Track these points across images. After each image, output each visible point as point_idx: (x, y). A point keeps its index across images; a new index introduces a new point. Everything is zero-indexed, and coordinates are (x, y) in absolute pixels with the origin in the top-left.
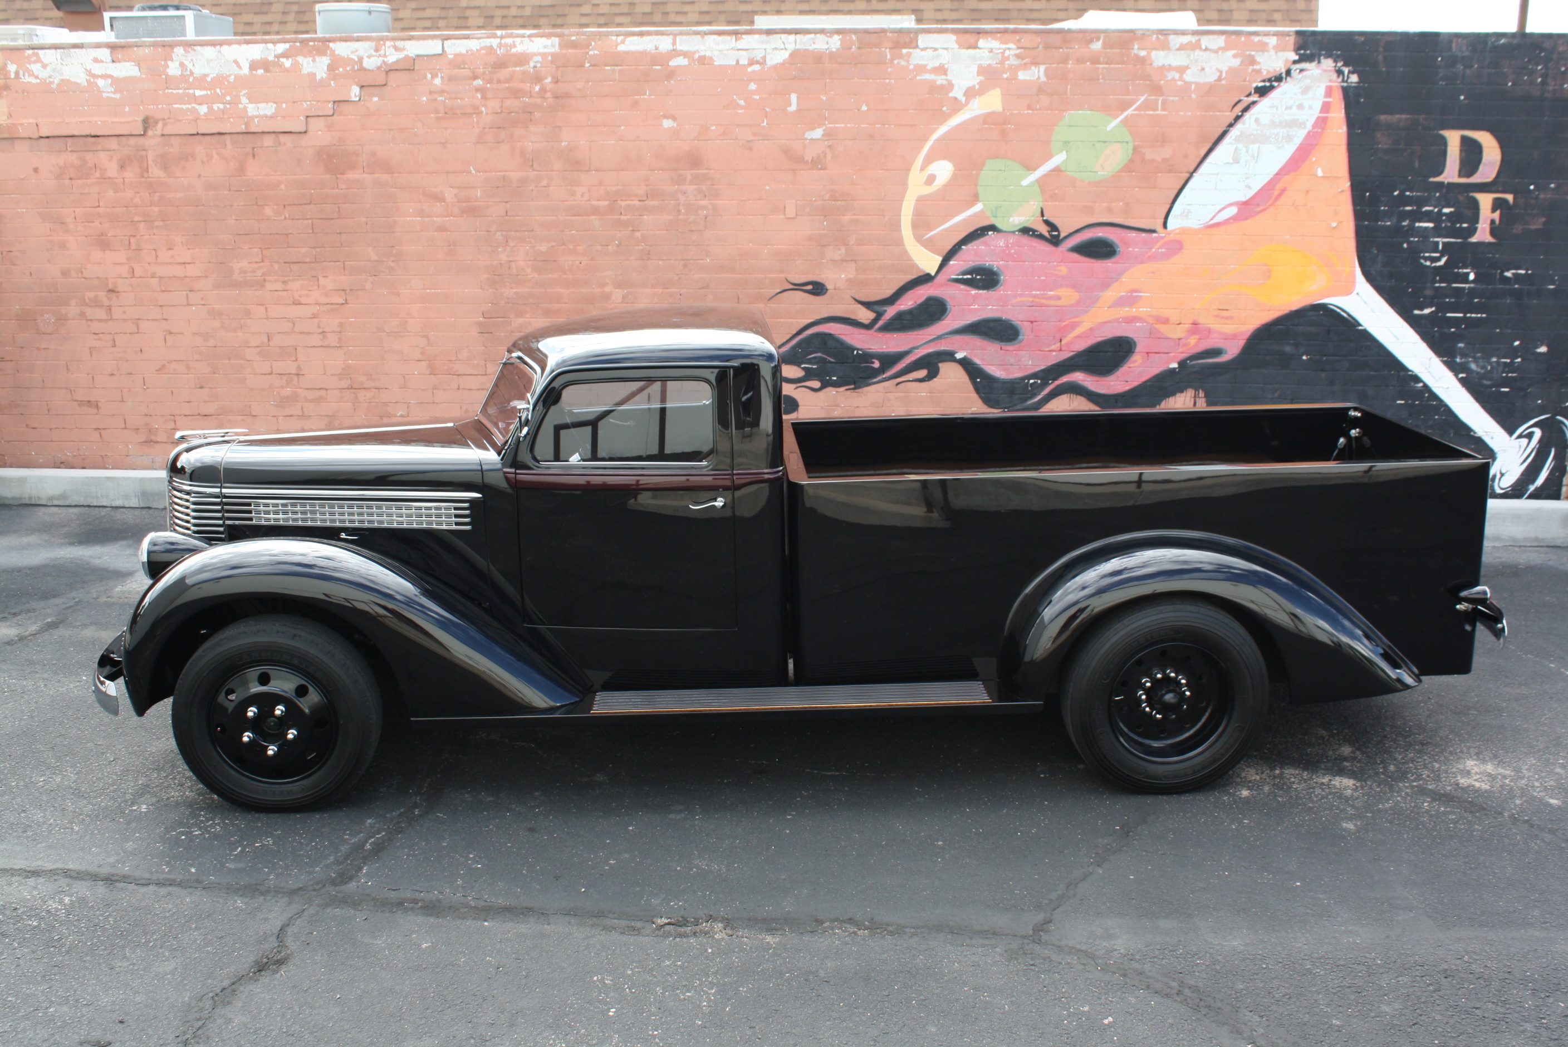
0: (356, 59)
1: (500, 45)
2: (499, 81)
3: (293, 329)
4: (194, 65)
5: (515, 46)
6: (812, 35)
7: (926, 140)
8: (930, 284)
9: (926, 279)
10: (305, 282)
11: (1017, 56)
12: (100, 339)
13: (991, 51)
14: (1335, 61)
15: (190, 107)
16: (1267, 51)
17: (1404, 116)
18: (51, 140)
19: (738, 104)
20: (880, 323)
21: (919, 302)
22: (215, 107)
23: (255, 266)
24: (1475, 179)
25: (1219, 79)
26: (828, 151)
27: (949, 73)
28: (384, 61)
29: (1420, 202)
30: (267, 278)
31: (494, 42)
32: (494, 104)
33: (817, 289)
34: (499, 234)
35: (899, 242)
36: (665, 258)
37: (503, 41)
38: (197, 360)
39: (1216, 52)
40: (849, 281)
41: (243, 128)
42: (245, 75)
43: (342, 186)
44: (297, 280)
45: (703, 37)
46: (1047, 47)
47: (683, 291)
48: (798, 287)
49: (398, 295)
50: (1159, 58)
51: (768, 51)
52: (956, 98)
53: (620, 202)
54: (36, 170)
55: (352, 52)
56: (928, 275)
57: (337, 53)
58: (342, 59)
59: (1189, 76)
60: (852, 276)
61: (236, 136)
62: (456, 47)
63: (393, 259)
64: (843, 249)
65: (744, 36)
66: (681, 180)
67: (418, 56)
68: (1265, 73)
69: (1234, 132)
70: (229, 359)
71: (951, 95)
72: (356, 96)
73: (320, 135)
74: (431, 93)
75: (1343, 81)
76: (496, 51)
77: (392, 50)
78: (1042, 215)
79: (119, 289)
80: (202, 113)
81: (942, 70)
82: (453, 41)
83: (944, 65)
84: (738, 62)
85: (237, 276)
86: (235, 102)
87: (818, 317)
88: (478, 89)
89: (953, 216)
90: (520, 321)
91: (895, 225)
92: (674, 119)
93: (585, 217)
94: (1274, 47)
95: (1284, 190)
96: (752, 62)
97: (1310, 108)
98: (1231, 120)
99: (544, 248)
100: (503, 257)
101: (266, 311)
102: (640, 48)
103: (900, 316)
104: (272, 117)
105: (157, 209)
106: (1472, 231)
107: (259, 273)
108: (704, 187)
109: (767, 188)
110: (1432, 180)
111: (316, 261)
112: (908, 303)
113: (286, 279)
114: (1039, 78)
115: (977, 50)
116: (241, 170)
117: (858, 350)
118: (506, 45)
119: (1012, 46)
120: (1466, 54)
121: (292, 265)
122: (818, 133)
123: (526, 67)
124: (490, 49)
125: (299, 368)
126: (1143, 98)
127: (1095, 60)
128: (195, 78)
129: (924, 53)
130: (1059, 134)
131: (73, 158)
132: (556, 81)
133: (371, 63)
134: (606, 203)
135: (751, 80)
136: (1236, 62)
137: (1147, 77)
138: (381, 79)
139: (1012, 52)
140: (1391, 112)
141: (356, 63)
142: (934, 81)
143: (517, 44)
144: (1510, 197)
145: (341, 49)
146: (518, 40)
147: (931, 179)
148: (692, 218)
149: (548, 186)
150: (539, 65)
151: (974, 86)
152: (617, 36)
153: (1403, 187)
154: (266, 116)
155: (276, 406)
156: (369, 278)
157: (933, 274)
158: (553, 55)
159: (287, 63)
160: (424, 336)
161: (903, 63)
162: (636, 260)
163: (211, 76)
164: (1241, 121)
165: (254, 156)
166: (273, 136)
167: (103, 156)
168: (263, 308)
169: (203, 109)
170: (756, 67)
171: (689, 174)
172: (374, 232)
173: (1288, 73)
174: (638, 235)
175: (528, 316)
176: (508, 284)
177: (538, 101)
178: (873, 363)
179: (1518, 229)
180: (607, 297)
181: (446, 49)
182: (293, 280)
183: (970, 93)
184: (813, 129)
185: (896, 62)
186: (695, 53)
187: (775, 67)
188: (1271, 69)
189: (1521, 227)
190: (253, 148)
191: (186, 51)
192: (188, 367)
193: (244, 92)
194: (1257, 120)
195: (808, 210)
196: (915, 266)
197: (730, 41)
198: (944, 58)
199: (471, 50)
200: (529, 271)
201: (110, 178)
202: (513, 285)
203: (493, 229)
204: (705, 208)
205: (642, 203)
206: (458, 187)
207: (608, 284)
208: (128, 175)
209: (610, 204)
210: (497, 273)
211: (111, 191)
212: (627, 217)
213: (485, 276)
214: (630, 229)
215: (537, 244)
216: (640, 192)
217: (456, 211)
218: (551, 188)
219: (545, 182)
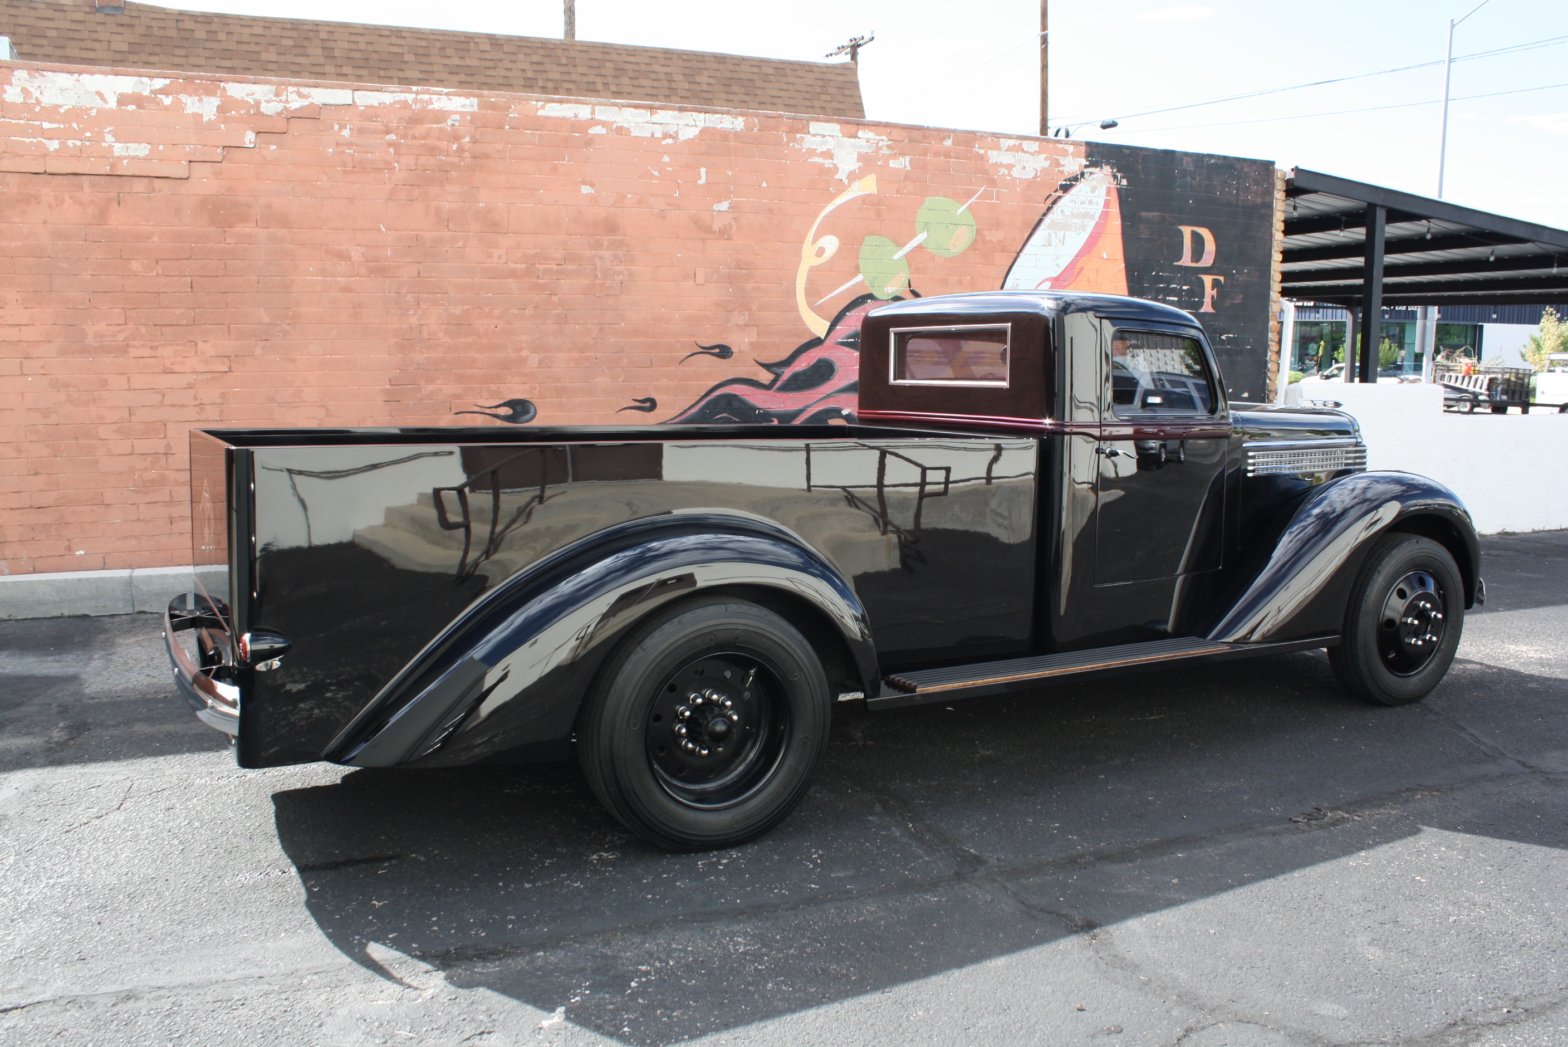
0: (253, 103)
1: (415, 101)
2: (414, 137)
3: (162, 401)
4: (41, 93)
5: (432, 103)
6: (720, 115)
7: (816, 216)
8: (820, 347)
9: (817, 342)
10: (180, 348)
11: (888, 147)
13: (868, 141)
14: (1112, 168)
15: (35, 141)
16: (1068, 155)
17: (1156, 214)
19: (652, 174)
20: (778, 384)
21: (811, 364)
22: (70, 143)
23: (115, 328)
24: (1201, 264)
25: (1036, 177)
26: (733, 223)
27: (834, 158)
28: (285, 107)
29: (1169, 281)
30: (131, 343)
31: (410, 97)
32: (408, 160)
33: (724, 352)
34: (410, 295)
35: (795, 308)
36: (581, 322)
37: (419, 97)
38: (32, 441)
39: (1032, 154)
40: (752, 344)
41: (107, 169)
42: (111, 110)
43: (230, 240)
44: (170, 345)
45: (620, 109)
46: (911, 140)
47: (599, 355)
48: (706, 350)
49: (294, 361)
50: (994, 157)
51: (680, 126)
52: (841, 180)
53: (538, 266)
55: (248, 95)
56: (819, 338)
57: (229, 94)
58: (236, 101)
59: (1016, 173)
60: (754, 340)
61: (97, 177)
62: (369, 98)
63: (289, 321)
64: (746, 314)
65: (658, 111)
66: (598, 245)
67: (325, 105)
68: (1066, 173)
69: (1047, 220)
70: (77, 438)
71: (836, 177)
72: (250, 142)
73: (204, 182)
74: (338, 144)
75: (1117, 184)
76: (411, 105)
77: (295, 96)
78: (910, 286)
80: (52, 149)
81: (828, 155)
82: (364, 92)
83: (830, 150)
84: (653, 133)
85: (90, 340)
86: (98, 138)
87: (724, 379)
88: (390, 144)
89: (839, 286)
90: (431, 387)
91: (792, 293)
92: (592, 185)
93: (502, 280)
94: (1072, 154)
95: (1081, 269)
96: (666, 136)
97: (1097, 204)
98: (1044, 210)
99: (458, 311)
100: (414, 321)
101: (129, 381)
102: (560, 114)
103: (795, 377)
104: (145, 159)
106: (1201, 304)
107: (121, 337)
108: (620, 253)
109: (679, 255)
110: (1175, 264)
111: (194, 324)
112: (801, 364)
113: (156, 343)
114: (905, 167)
115: (857, 139)
116: (102, 217)
117: (759, 409)
118: (422, 101)
119: (884, 138)
120: (1192, 169)
121: (164, 328)
122: (724, 206)
123: (443, 125)
124: (405, 104)
125: (168, 446)
126: (983, 189)
127: (947, 155)
128: (43, 108)
129: (814, 138)
130: (922, 216)
132: (474, 141)
133: (270, 108)
134: (524, 266)
135: (665, 153)
136: (1046, 164)
137: (985, 172)
138: (281, 126)
139: (885, 143)
140: (1148, 210)
141: (252, 107)
142: (823, 164)
143: (434, 101)
144: (1222, 278)
145: (235, 90)
146: (435, 97)
147: (821, 252)
148: (608, 283)
149: (464, 247)
150: (457, 124)
151: (855, 170)
152: (537, 101)
153: (1157, 269)
154: (138, 158)
155: (137, 492)
156: (259, 342)
157: (823, 338)
158: (471, 114)
159: (167, 101)
160: (323, 406)
161: (797, 146)
162: (553, 324)
163: (67, 107)
164: (1051, 211)
165: (119, 203)
166: (146, 180)
168: (124, 379)
169: (54, 145)
170: (670, 141)
171: (606, 240)
172: (266, 292)
173: (1082, 174)
174: (555, 298)
175: (439, 382)
176: (418, 349)
177: (456, 160)
178: (773, 421)
179: (1228, 303)
180: (523, 361)
181: (356, 100)
182: (165, 345)
183: (853, 177)
184: (720, 202)
185: (791, 145)
186: (613, 123)
187: (687, 142)
188: (1070, 171)
189: (1229, 302)
190: (119, 194)
192: (19, 450)
193: (109, 129)
194: (1062, 211)
195: (715, 277)
196: (808, 330)
197: (644, 115)
198: (831, 144)
199: (384, 103)
200: (441, 335)
202: (424, 350)
203: (404, 290)
204: (621, 273)
205: (559, 267)
206: (366, 246)
207: (524, 348)
209: (527, 267)
210: (407, 337)
212: (545, 281)
213: (394, 340)
214: (548, 293)
215: (451, 307)
216: (557, 256)
217: (363, 270)
218: (467, 249)
219: (461, 243)
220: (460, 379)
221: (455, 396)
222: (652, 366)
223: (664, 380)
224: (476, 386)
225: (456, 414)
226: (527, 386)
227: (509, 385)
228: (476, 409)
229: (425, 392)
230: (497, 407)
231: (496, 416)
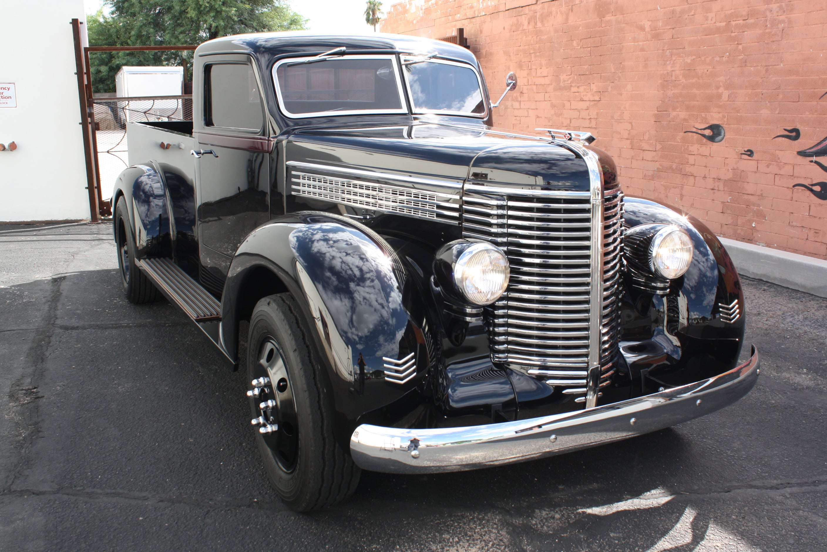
3: (579, 116)
10: (586, 87)
12: (516, 119)
18: (510, 11)
23: (568, 77)
30: (572, 85)
34: (668, 51)
36: (755, 65)
43: (603, 25)
44: (583, 85)
47: (764, 91)
49: (621, 95)
53: (732, 22)
54: (504, 28)
63: (620, 71)
79: (524, 92)
85: (562, 84)
90: (674, 114)
93: (712, 36)
99: (688, 60)
100: (669, 68)
101: (571, 105)
105: (538, 45)
107: (570, 81)
108: (783, 4)
111: (591, 74)
113: (579, 85)
116: (567, 19)
121: (581, 76)
131: (514, 19)
134: (723, 24)
148: (774, 31)
156: (610, 84)
160: (630, 123)
162: (738, 67)
165: (572, 11)
167: (523, 17)
168: (569, 103)
172: (614, 54)
174: (740, 47)
175: (678, 110)
180: (720, 96)
182: (581, 86)
190: (572, 6)
200: (681, 77)
201: (525, 30)
202: (673, 88)
203: (665, 48)
204: (783, 21)
205: (745, 22)
206: (651, 21)
207: (721, 86)
208: (530, 27)
209: (726, 24)
210: (665, 80)
211: (525, 37)
212: (735, 34)
213: (660, 81)
214: (736, 43)
215: (686, 58)
216: (744, 13)
217: (649, 37)
218: (696, 16)
219: (693, 11)
220: (688, 108)
221: (685, 120)
222: (798, 102)
223: (807, 113)
224: (695, 113)
225: (685, 132)
226: (721, 115)
227: (711, 114)
228: (694, 130)
229: (671, 116)
230: (705, 129)
231: (703, 135)
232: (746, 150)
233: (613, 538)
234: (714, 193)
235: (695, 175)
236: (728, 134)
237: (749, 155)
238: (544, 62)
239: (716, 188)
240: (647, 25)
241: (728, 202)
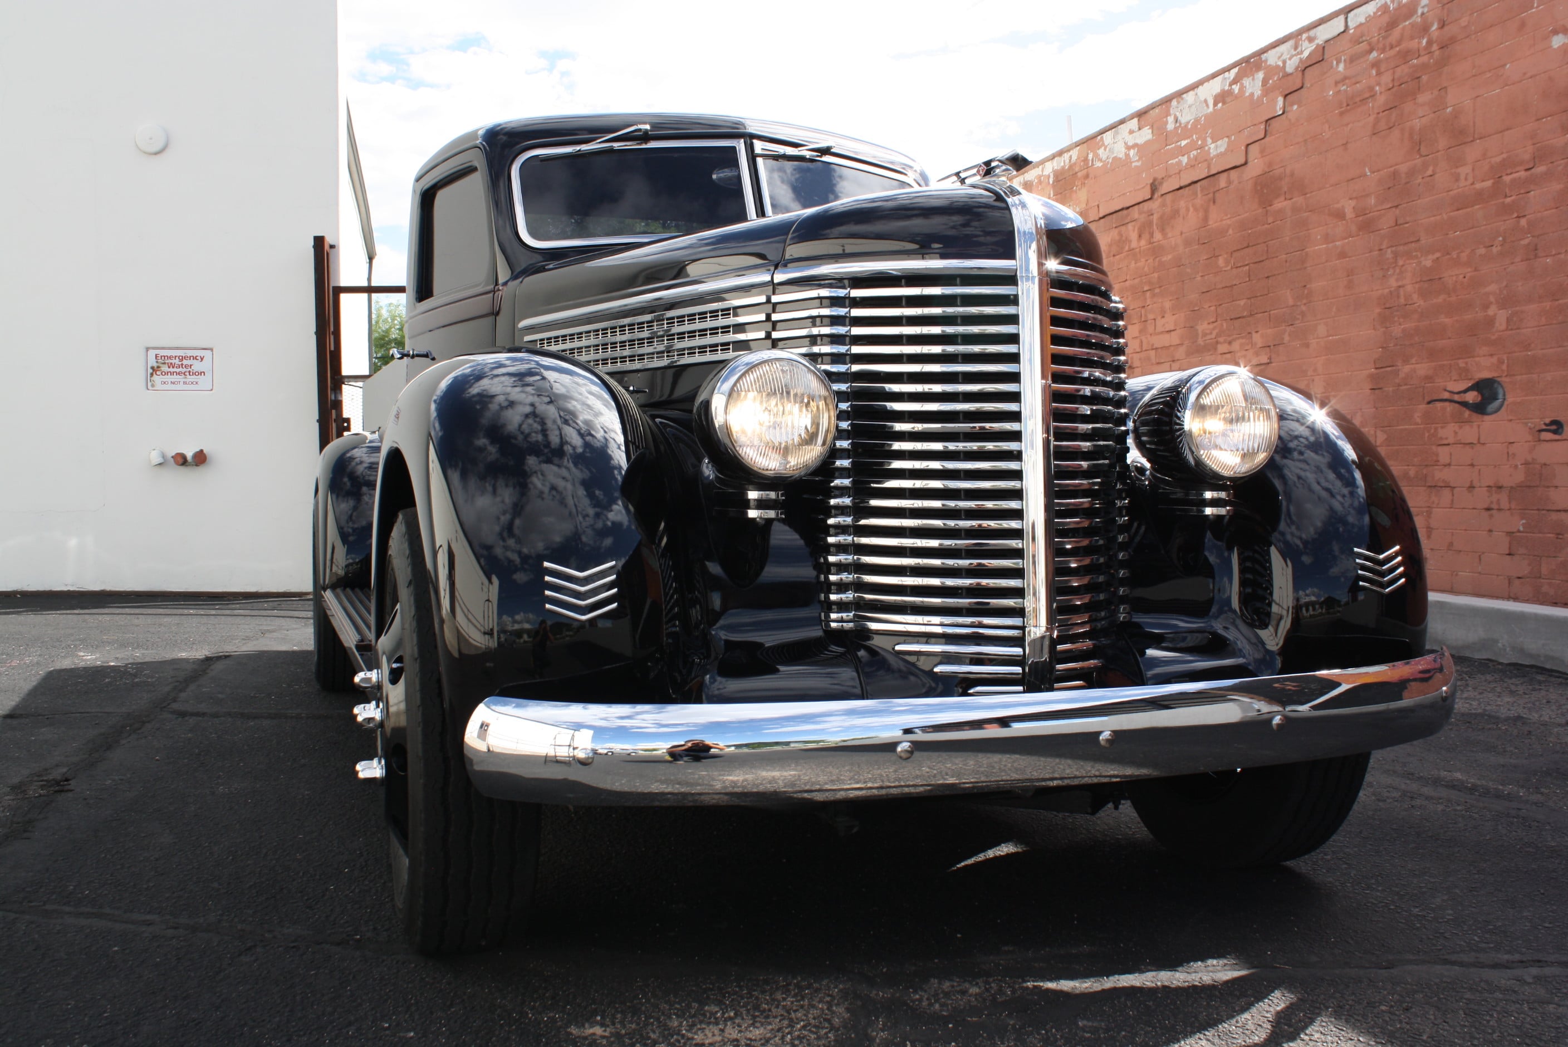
0: (1282, 65)
4: (1182, 115)
10: (1244, 341)
15: (1178, 160)
18: (1106, 218)
22: (1192, 155)
23: (1211, 326)
28: (1301, 58)
32: (1386, 78)
34: (1389, 251)
36: (1554, 253)
41: (1207, 172)
42: (1211, 113)
43: (1270, 220)
44: (1238, 338)
49: (1306, 346)
53: (1504, 178)
55: (1279, 58)
57: (1268, 63)
58: (1272, 68)
61: (1203, 181)
62: (1357, 17)
63: (1304, 301)
67: (1327, 41)
72: (1281, 109)
73: (1256, 166)
74: (1336, 83)
77: (1307, 42)
79: (1135, 365)
80: (1184, 165)
82: (1355, 12)
85: (1200, 342)
86: (1204, 144)
88: (1373, 64)
90: (1407, 368)
92: (1564, 32)
93: (1469, 210)
99: (1428, 263)
100: (1393, 283)
104: (1225, 154)
105: (1156, 275)
107: (1213, 336)
111: (1251, 315)
113: (1230, 339)
116: (1206, 219)
123: (1414, 18)
124: (1385, 9)
128: (1182, 129)
132: (1442, 25)
133: (1291, 65)
134: (1489, 183)
138: (1299, 81)
141: (1281, 69)
145: (1272, 58)
149: (1434, 173)
150: (1425, 10)
154: (1221, 154)
156: (1287, 328)
159: (1236, 88)
162: (1522, 261)
163: (1191, 122)
165: (1214, 202)
166: (1225, 174)
167: (1130, 226)
169: (1185, 160)
172: (1291, 271)
174: (1523, 222)
175: (1413, 361)
177: (1424, 59)
181: (1350, 23)
190: (1214, 193)
191: (1178, 102)
193: (1209, 132)
199: (1370, 16)
200: (1415, 296)
201: (1133, 249)
202: (1401, 320)
203: (1384, 246)
205: (1529, 173)
206: (1356, 198)
207: (1491, 303)
208: (1143, 242)
209: (1494, 183)
210: (1387, 306)
211: (1133, 262)
212: (1513, 198)
213: (1378, 310)
214: (1515, 215)
215: (1423, 259)
216: (1527, 157)
217: (1354, 228)
218: (1436, 176)
219: (1431, 169)
220: (1432, 355)
221: (1429, 378)
224: (1445, 362)
226: (1494, 360)
227: (1477, 359)
228: (1446, 395)
229: (1402, 375)
230: (1465, 391)
231: (1464, 404)
232: (1547, 421)
233: (1083, 1029)
234: (1491, 516)
235: (1452, 485)
236: (1512, 395)
237: (1555, 432)
238: (1168, 305)
239: (1495, 506)
240: (1349, 207)
241: (1519, 531)
